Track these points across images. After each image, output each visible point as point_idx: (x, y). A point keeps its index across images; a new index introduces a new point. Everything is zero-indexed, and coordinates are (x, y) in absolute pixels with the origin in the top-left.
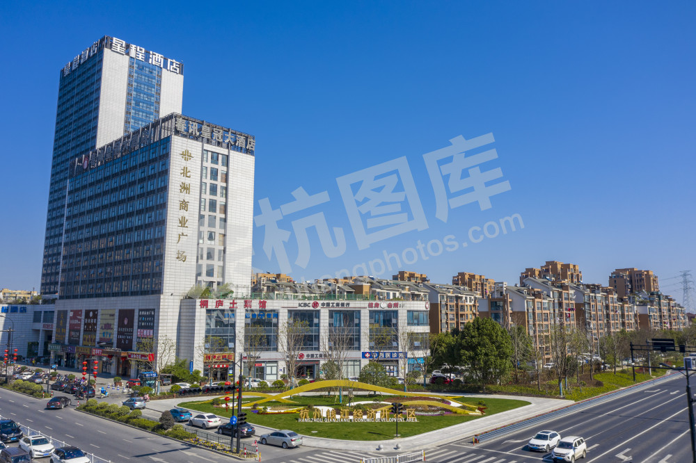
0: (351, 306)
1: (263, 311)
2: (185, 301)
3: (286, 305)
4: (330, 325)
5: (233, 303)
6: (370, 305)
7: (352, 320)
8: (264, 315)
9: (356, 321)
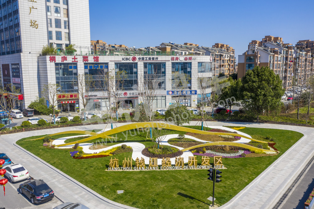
0: (159, 59)
1: (97, 64)
2: (41, 57)
3: (113, 59)
4: (145, 73)
5: (75, 58)
6: (173, 59)
7: (160, 69)
8: (98, 67)
9: (163, 70)
